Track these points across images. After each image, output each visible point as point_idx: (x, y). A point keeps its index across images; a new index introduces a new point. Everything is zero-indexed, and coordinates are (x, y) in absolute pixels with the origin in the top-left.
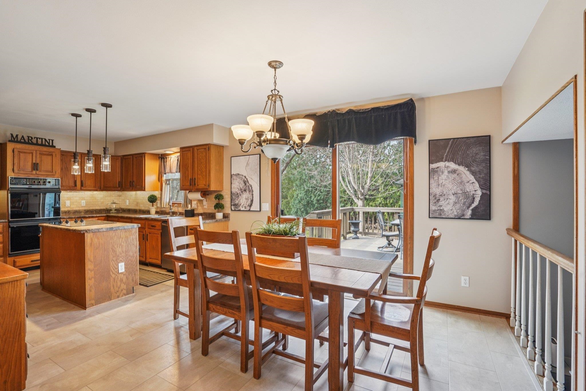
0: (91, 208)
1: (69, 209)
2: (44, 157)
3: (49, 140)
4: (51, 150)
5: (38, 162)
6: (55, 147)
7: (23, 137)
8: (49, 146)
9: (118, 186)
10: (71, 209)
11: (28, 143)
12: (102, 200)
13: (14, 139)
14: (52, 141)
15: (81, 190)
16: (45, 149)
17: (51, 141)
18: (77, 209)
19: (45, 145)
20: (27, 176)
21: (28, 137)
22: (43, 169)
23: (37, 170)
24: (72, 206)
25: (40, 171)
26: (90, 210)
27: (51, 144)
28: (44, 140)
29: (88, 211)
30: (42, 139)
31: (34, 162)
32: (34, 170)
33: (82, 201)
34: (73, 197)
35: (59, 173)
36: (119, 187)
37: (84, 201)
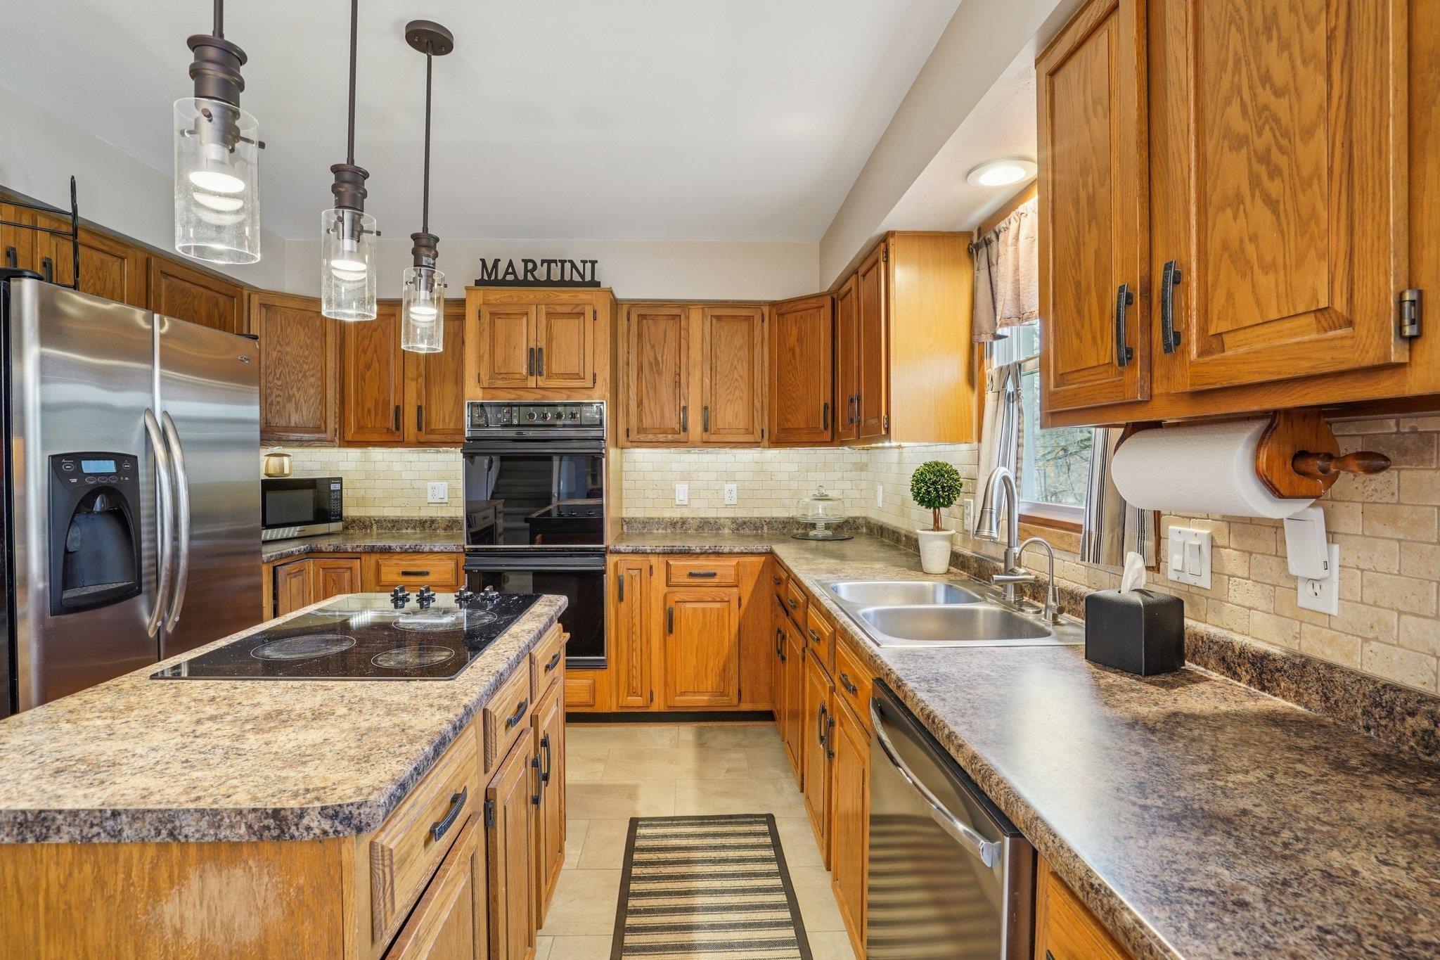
0: (757, 514)
1: (686, 513)
2: (559, 324)
3: (584, 262)
4: (583, 295)
5: (543, 344)
6: (598, 284)
7: (511, 264)
8: (583, 284)
9: (822, 426)
10: (692, 516)
11: (525, 283)
12: (794, 485)
13: (490, 276)
14: (593, 263)
15: (706, 443)
16: (565, 295)
17: (588, 266)
18: (710, 514)
19: (572, 284)
20: (514, 396)
21: (526, 262)
22: (555, 368)
23: (541, 374)
24: (695, 504)
25: (549, 377)
26: (753, 521)
27: (588, 278)
28: (568, 266)
29: (745, 523)
30: (563, 262)
31: (532, 345)
32: (532, 374)
33: (728, 486)
34: (697, 471)
35: (605, 380)
36: (826, 428)
37: (733, 486)
